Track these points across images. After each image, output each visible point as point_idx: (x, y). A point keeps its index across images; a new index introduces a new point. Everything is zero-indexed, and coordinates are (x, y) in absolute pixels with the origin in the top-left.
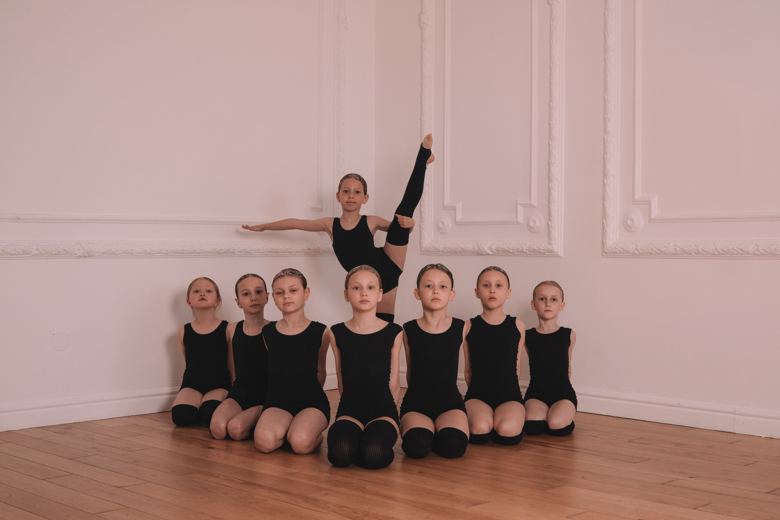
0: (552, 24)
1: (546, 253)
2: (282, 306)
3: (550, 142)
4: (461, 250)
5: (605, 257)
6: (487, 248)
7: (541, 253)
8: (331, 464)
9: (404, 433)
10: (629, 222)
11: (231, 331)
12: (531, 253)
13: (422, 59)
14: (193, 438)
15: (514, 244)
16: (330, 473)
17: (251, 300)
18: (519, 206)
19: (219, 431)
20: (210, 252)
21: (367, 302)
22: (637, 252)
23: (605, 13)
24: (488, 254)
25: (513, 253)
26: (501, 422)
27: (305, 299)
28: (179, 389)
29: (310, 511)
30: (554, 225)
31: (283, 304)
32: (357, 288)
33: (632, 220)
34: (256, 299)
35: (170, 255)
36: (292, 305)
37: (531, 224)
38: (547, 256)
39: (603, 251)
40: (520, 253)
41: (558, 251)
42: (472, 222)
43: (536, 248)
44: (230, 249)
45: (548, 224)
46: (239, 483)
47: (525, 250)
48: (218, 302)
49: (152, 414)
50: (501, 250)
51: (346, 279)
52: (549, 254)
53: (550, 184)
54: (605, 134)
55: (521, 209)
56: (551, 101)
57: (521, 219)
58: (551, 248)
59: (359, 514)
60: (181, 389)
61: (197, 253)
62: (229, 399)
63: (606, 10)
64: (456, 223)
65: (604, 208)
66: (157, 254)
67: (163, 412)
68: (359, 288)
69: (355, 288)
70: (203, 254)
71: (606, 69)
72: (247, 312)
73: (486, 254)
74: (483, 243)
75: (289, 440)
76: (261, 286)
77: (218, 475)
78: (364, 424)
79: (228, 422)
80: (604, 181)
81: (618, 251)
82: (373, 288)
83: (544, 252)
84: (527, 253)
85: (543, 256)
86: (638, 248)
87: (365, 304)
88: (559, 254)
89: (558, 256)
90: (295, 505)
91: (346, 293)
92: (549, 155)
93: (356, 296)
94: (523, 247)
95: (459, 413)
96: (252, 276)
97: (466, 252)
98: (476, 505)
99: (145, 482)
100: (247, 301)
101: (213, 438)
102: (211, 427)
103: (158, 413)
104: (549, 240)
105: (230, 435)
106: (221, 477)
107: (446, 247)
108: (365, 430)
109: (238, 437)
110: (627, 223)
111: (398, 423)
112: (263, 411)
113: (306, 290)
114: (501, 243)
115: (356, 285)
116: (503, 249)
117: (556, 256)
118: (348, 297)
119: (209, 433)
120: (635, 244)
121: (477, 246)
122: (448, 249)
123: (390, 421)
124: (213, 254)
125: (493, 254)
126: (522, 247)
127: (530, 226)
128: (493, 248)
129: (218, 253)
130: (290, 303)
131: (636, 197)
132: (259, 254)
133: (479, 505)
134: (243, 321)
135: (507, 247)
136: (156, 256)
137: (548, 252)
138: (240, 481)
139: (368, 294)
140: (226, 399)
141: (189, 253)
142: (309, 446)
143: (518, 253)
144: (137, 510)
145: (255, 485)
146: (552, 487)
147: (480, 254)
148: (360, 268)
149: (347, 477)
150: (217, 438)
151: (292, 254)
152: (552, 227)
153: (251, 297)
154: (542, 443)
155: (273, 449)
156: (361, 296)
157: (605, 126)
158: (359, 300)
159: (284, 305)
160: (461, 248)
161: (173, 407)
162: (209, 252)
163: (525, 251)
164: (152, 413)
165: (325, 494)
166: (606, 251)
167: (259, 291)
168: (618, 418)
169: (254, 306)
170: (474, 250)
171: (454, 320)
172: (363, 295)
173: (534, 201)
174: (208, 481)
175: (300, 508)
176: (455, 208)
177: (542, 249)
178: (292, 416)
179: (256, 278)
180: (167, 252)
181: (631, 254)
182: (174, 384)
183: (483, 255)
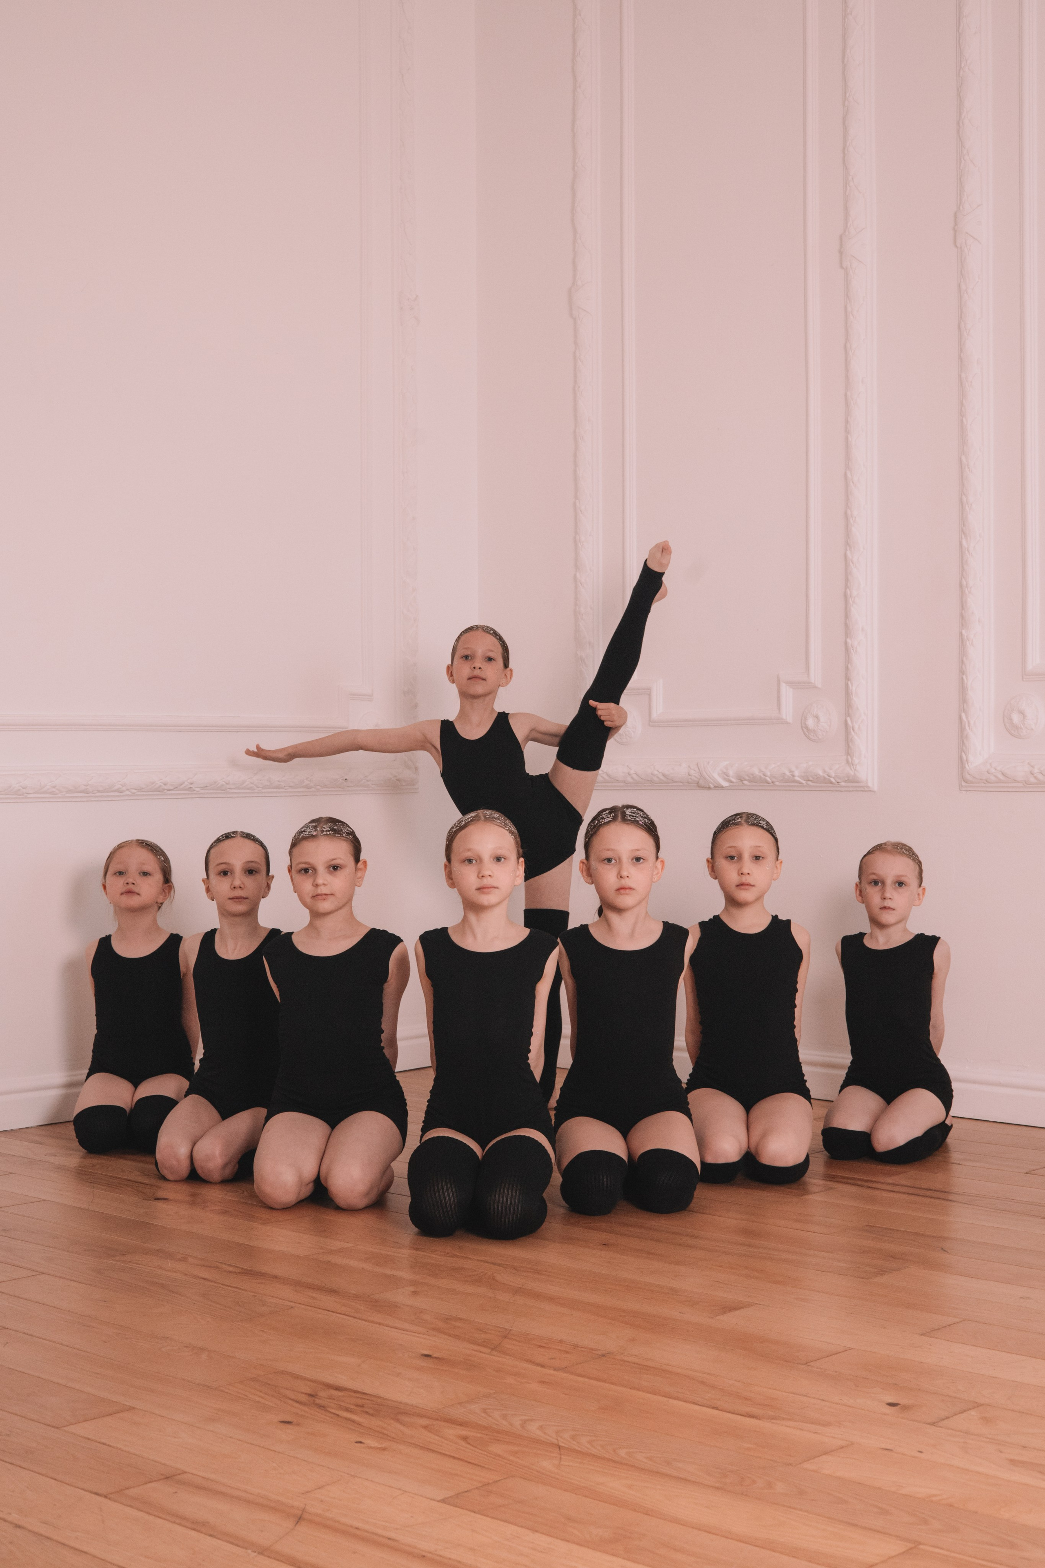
0: (849, 309)
1: (843, 784)
2: (308, 900)
3: (848, 553)
4: (662, 777)
5: (967, 791)
6: (719, 774)
7: (832, 783)
8: (416, 1230)
9: (566, 1162)
10: (1016, 718)
11: (189, 954)
12: (810, 783)
13: (575, 382)
14: (118, 1178)
15: (774, 766)
16: (417, 1249)
17: (232, 887)
18: (784, 687)
19: (175, 1163)
20: (143, 789)
21: (492, 889)
22: (1032, 780)
23: (959, 286)
24: (719, 787)
25: (772, 784)
26: (764, 1135)
27: (358, 884)
28: (85, 1076)
29: (387, 1328)
30: (859, 726)
31: (311, 895)
32: (470, 861)
33: (1022, 713)
34: (242, 886)
35: (59, 795)
36: (331, 898)
37: (811, 723)
38: (843, 789)
39: (962, 778)
40: (788, 783)
41: (867, 780)
42: (686, 720)
43: (821, 773)
44: (184, 783)
45: (846, 722)
46: (230, 1272)
47: (799, 776)
48: (167, 891)
49: (27, 1130)
50: (747, 778)
51: (447, 840)
52: (849, 784)
53: (848, 640)
54: (963, 536)
55: (787, 693)
56: (848, 467)
57: (788, 712)
58: (853, 774)
59: (490, 1333)
60: (89, 1076)
61: (115, 791)
62: (193, 1097)
63: (962, 280)
64: (652, 723)
65: (963, 689)
66: (33, 793)
67: (51, 1125)
68: (474, 861)
69: (466, 862)
70: (128, 793)
71: (964, 401)
72: (224, 913)
73: (715, 787)
74: (708, 763)
75: (326, 1180)
76: (258, 860)
77: (183, 1256)
78: (483, 1146)
79: (194, 1144)
80: (961, 634)
81: (993, 778)
82: (503, 859)
83: (839, 781)
84: (802, 784)
85: (836, 789)
86: (1036, 771)
87: (488, 893)
88: (870, 784)
89: (866, 789)
90: (355, 1317)
91: (447, 870)
92: (847, 580)
93: (469, 876)
94: (793, 772)
95: (676, 1118)
96: (242, 837)
97: (674, 781)
98: (730, 1311)
99: (34, 1273)
100: (223, 886)
101: (164, 1178)
102: (158, 1156)
103: (37, 1126)
104: (849, 756)
105: (199, 1171)
106: (190, 1260)
107: (632, 772)
108: (484, 1157)
109: (216, 1176)
110: (1011, 719)
111: (553, 1142)
112: (267, 1119)
113: (360, 865)
114: (746, 763)
115: (468, 854)
116: (752, 776)
117: (863, 790)
118: (451, 879)
119: (154, 1167)
120: (1029, 764)
121: (697, 769)
122: (635, 776)
123: (536, 1139)
124: (148, 793)
125: (730, 786)
126: (791, 771)
127: (807, 728)
128: (731, 773)
129: (159, 791)
130: (326, 895)
131: (1030, 667)
132: (242, 791)
133: (738, 1312)
134: (214, 931)
135: (760, 771)
136: (31, 798)
137: (845, 782)
138: (231, 1269)
139: (492, 872)
140: (186, 1096)
141: (99, 791)
142: (367, 1193)
143: (785, 784)
144: (25, 1334)
145: (263, 1275)
146: (882, 1272)
147: (703, 787)
148: (474, 817)
149: (453, 1256)
150: (169, 1176)
151: (311, 790)
152: (853, 730)
153: (233, 880)
154: (848, 1178)
155: (294, 1203)
156: (478, 877)
157: (963, 520)
158: (475, 887)
159: (313, 897)
160: (664, 775)
161: (75, 1115)
162: (141, 789)
163: (797, 778)
164: (27, 1128)
165: (413, 1292)
166: (968, 777)
167: (250, 870)
168: (997, 1124)
169: (237, 900)
170: (691, 779)
171: (667, 926)
172: (483, 876)
173: (816, 676)
174: (162, 1268)
175: (365, 1323)
176: (650, 692)
177: (833, 775)
178: (328, 1126)
179: (249, 843)
180: (54, 790)
181: (1020, 785)
182: (73, 1065)
183: (709, 788)
